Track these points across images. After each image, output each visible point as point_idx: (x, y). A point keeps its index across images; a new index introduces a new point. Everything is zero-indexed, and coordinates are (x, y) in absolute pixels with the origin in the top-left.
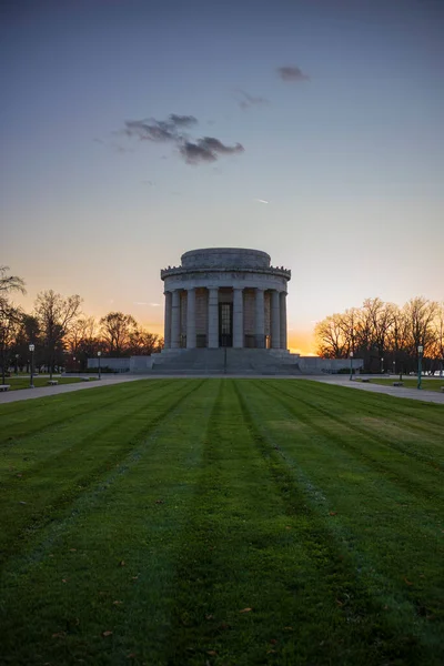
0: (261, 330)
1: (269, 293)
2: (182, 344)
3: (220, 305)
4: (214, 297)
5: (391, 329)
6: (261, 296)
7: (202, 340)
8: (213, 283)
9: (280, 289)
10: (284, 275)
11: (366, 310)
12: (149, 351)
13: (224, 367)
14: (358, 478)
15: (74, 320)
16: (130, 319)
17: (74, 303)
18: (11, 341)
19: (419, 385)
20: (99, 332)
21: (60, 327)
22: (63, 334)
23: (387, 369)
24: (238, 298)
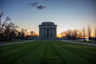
0: (53, 34)
1: (54, 28)
2: (42, 36)
3: (47, 30)
4: (46, 29)
5: (71, 34)
6: (53, 29)
7: (44, 35)
8: (46, 27)
9: (55, 28)
10: (56, 26)
11: (68, 31)
12: (37, 37)
13: (48, 39)
14: (68, 52)
15: (26, 32)
16: (34, 32)
17: (26, 30)
18: (17, 35)
19: (76, 41)
20: (30, 34)
21: (24, 33)
22: (24, 34)
23: (71, 39)
24: (50, 29)
